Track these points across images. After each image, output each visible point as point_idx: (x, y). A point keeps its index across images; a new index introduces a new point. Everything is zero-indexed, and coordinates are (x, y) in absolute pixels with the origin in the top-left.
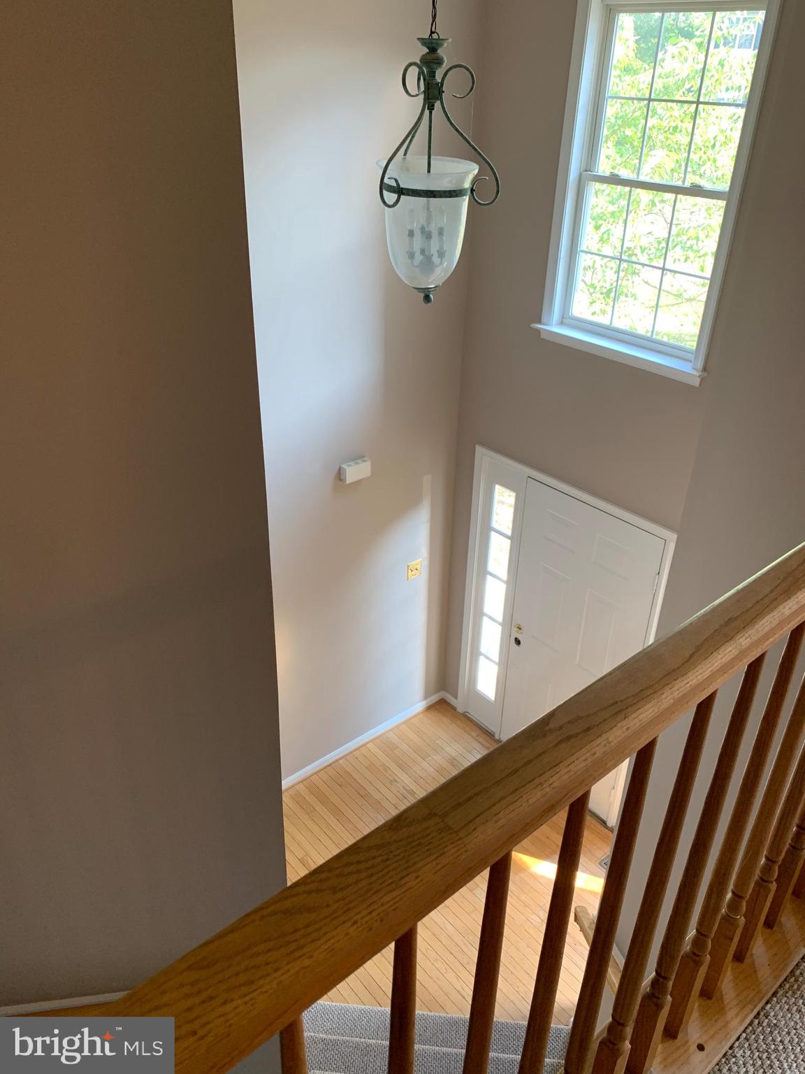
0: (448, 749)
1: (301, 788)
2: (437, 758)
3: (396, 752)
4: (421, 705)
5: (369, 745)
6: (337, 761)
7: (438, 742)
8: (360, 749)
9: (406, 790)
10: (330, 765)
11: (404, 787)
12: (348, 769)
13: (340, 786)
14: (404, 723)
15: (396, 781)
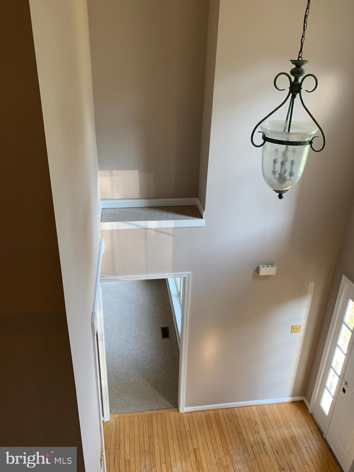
0: (293, 429)
1: (211, 413)
2: (286, 432)
3: (266, 417)
4: (288, 399)
5: (254, 408)
6: (234, 408)
7: (290, 423)
8: (248, 407)
9: (261, 441)
10: (230, 408)
11: (261, 438)
12: (237, 415)
13: (230, 421)
14: (277, 404)
15: (258, 433)
